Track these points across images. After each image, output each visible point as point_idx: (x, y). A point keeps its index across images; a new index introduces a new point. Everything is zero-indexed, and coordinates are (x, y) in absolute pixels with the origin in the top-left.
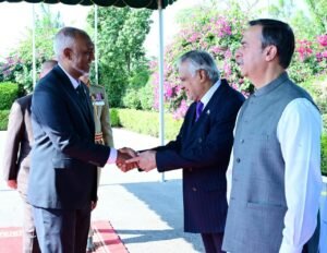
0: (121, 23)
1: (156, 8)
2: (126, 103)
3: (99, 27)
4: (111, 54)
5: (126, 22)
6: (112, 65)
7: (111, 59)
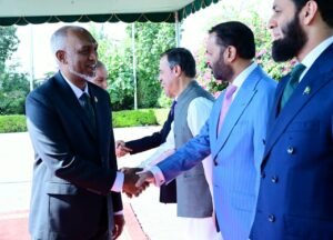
0: (156, 32)
1: (174, 21)
2: (161, 104)
3: (136, 37)
4: (147, 61)
5: (160, 31)
6: (148, 70)
7: (147, 65)
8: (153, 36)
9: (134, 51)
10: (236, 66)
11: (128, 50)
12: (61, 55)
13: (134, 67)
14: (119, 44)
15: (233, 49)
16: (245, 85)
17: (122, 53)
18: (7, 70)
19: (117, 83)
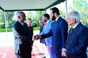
4: (40, 18)
8: (41, 13)
9: (37, 16)
10: (47, 20)
11: (36, 16)
12: (19, 17)
13: (37, 19)
14: (35, 14)
15: (47, 18)
16: (48, 23)
17: (35, 16)
18: (13, 20)
19: (34, 22)
